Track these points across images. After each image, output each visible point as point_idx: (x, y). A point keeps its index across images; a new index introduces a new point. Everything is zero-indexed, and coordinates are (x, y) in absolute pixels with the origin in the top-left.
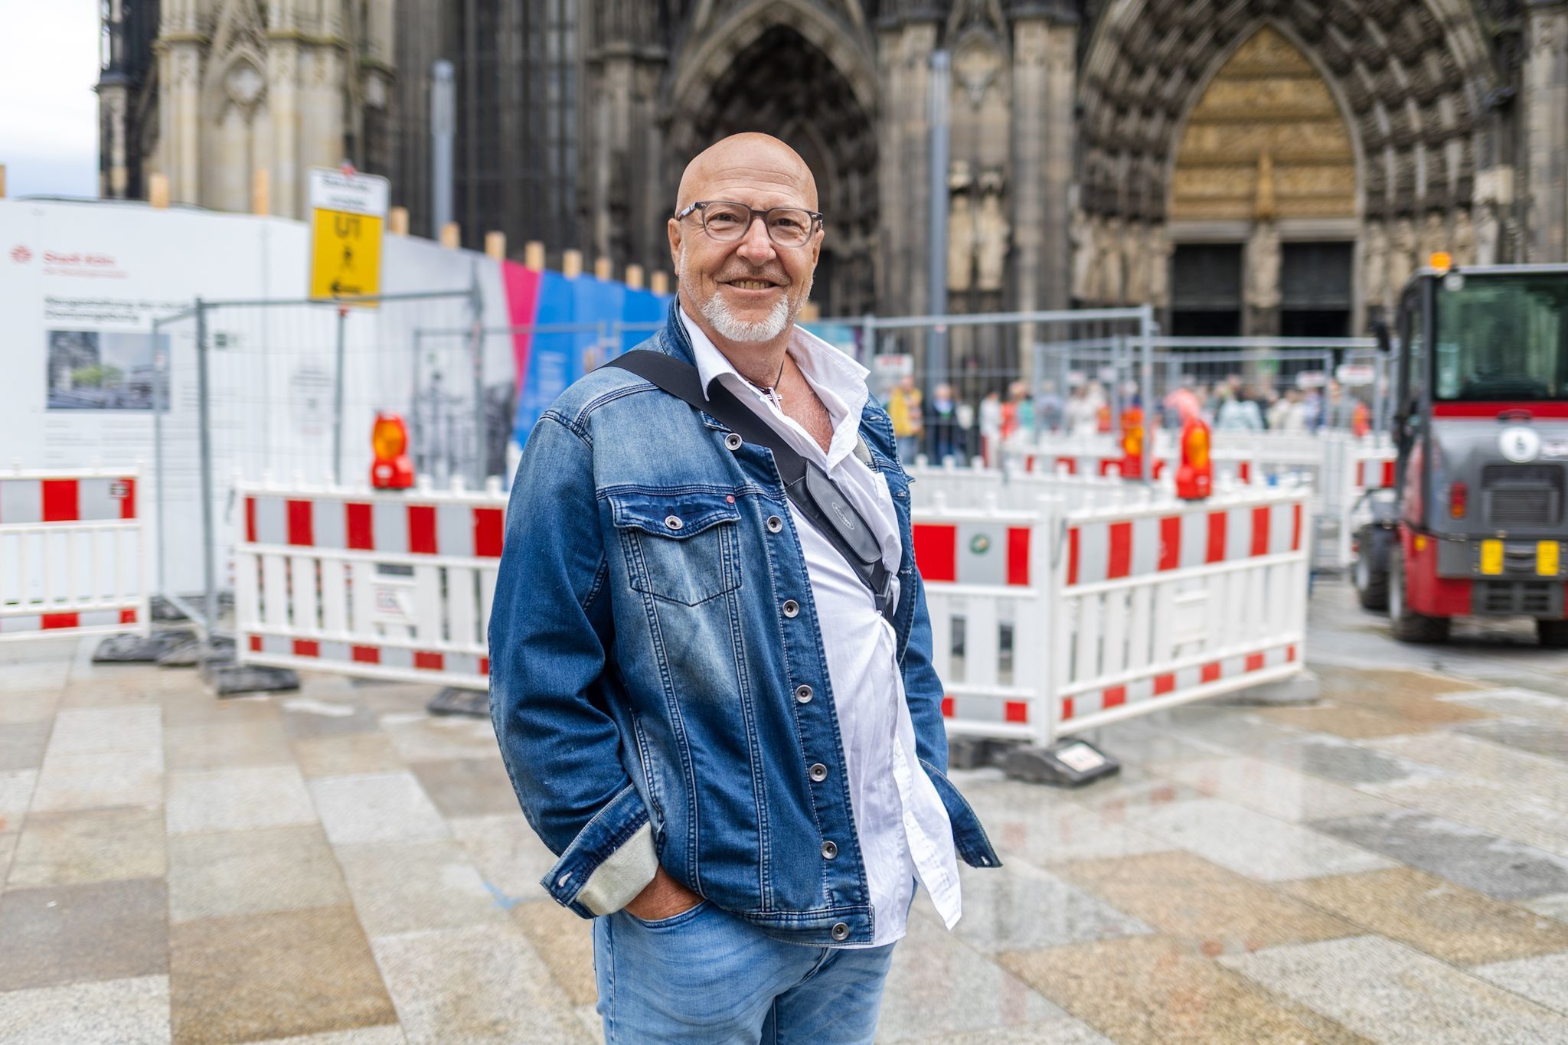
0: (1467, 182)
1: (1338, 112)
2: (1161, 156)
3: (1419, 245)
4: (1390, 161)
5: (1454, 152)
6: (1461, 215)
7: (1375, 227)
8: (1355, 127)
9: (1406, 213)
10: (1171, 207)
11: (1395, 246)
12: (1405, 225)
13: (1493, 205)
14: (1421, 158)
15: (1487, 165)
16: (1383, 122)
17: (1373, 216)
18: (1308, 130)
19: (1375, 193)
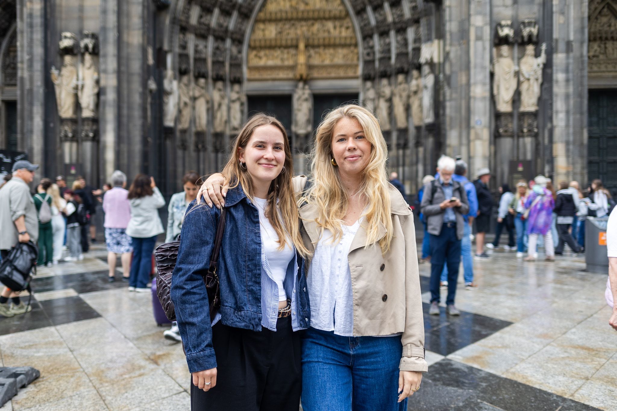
0: (417, 51)
1: (347, 14)
2: (238, 41)
3: (393, 94)
4: (376, 42)
5: (411, 34)
6: (415, 73)
7: (369, 84)
8: (356, 22)
9: (385, 75)
10: (246, 73)
11: (379, 95)
12: (385, 82)
13: (431, 64)
14: (393, 39)
15: (429, 39)
16: (372, 18)
17: (367, 78)
18: (330, 25)
19: (368, 63)
